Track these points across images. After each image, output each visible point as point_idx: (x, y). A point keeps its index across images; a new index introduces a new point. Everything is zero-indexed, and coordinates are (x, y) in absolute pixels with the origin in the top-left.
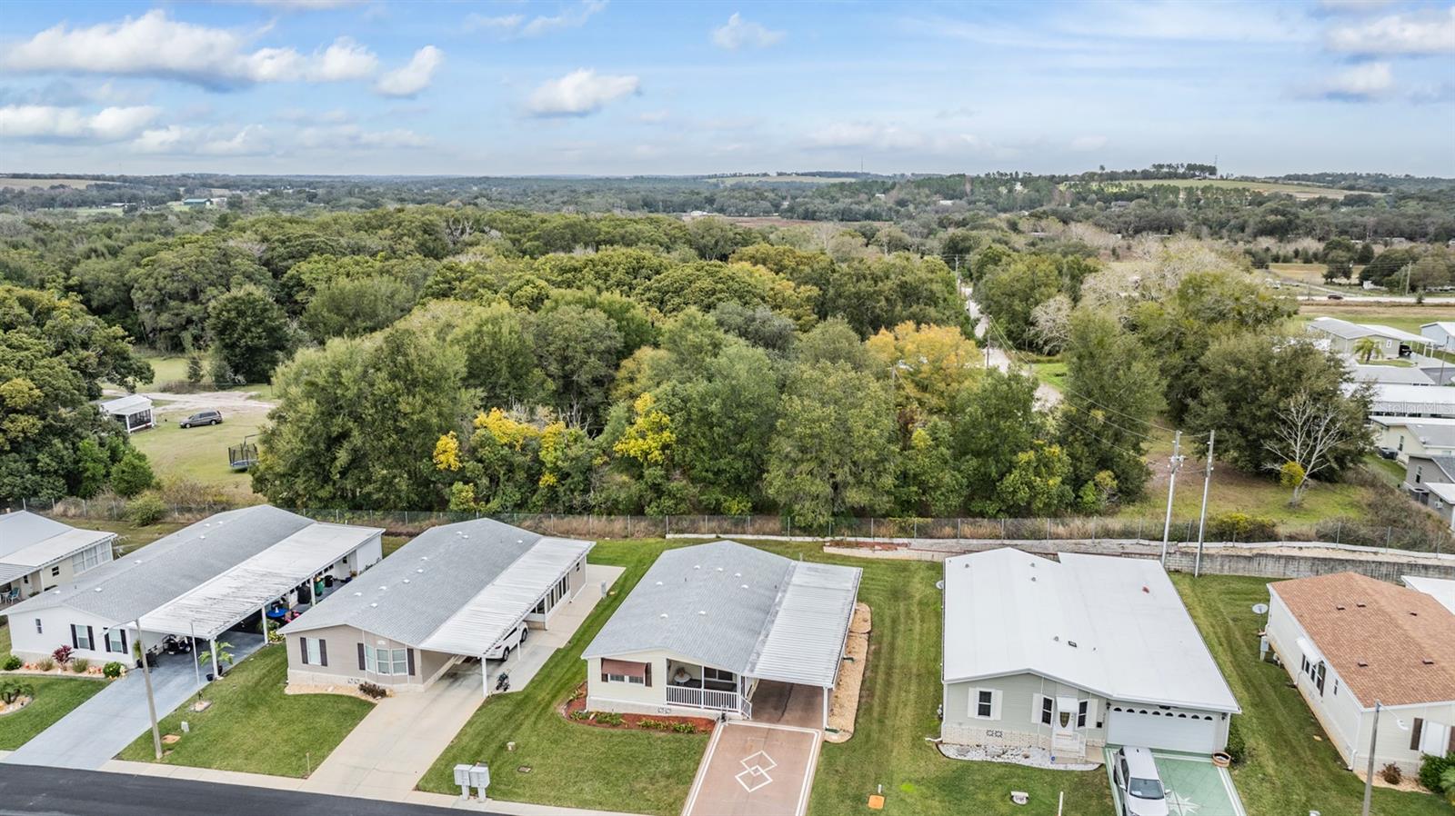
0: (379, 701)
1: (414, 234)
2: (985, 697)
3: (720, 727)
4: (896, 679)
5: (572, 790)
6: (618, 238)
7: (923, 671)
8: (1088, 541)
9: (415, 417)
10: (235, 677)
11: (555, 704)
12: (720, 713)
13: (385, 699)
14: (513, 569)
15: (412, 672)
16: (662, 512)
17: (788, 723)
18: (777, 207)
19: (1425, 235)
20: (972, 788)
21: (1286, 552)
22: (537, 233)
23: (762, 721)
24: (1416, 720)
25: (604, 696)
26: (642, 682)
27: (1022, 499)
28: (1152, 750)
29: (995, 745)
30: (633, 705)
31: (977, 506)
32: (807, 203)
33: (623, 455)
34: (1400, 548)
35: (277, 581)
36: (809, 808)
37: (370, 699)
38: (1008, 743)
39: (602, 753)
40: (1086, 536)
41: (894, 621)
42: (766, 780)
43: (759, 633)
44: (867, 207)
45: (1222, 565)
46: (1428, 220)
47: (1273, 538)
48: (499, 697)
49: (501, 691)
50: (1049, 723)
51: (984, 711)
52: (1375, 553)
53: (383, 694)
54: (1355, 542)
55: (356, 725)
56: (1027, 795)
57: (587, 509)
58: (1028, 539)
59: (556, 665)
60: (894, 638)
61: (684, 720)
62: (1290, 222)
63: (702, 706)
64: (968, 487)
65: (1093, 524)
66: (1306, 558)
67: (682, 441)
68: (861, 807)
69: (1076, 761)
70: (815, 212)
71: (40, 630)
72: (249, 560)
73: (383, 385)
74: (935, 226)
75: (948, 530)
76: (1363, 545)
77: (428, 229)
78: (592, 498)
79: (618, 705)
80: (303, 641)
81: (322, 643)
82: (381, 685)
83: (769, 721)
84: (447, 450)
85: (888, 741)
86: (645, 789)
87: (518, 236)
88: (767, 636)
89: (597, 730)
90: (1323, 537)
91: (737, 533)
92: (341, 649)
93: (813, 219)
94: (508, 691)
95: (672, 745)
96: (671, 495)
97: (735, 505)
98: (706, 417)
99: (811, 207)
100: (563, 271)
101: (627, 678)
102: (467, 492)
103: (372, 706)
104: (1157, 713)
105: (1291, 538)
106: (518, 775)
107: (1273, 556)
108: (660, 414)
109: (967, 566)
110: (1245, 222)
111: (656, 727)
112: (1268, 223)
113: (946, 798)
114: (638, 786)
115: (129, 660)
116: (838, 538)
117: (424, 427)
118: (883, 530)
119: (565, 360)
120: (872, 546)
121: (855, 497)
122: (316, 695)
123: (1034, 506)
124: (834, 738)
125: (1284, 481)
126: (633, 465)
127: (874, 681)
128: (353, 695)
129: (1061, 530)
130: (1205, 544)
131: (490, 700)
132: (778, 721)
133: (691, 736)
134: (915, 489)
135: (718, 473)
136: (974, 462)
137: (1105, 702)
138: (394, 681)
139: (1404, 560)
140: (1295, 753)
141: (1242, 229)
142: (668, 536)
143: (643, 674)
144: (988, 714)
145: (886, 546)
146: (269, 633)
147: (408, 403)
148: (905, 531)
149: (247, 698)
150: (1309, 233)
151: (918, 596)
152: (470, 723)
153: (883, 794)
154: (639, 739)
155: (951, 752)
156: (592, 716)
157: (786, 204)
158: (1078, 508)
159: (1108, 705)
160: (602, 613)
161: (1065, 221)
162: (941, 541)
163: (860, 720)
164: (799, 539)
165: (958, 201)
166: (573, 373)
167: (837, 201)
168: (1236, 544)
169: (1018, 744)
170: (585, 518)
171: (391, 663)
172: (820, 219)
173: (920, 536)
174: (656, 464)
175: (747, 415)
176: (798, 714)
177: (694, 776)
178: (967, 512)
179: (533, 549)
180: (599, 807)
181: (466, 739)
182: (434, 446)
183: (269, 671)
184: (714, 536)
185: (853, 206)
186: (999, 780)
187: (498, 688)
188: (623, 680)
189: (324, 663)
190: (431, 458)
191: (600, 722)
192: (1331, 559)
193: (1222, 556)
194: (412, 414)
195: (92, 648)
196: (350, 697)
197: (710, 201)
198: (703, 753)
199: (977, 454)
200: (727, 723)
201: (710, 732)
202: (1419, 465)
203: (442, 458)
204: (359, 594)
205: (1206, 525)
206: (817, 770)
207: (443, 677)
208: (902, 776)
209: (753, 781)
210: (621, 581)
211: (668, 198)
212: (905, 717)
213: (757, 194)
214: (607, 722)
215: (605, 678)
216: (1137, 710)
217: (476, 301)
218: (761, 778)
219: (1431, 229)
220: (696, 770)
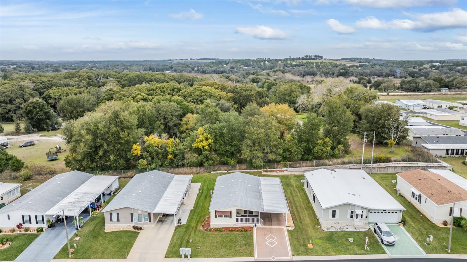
0: (139, 231)
1: (85, 80)
2: (334, 212)
3: (255, 229)
4: (299, 210)
5: (217, 252)
6: (153, 80)
7: (306, 207)
8: (339, 166)
9: (126, 139)
10: (85, 228)
11: (198, 227)
12: (254, 224)
13: (142, 230)
14: (170, 185)
15: (150, 221)
16: (209, 165)
17: (274, 225)
18: (193, 69)
19: (382, 75)
20: (336, 239)
21: (394, 165)
22: (126, 78)
23: (267, 226)
24: (451, 208)
25: (216, 223)
26: (228, 217)
27: (320, 154)
28: (385, 223)
29: (337, 226)
30: (226, 225)
31: (306, 157)
32: (203, 68)
33: (196, 148)
34: (423, 162)
35: (91, 195)
36: (292, 250)
37: (137, 231)
38: (341, 225)
39: (221, 240)
40: (338, 164)
41: (291, 193)
42: (275, 243)
43: (260, 199)
44: (222, 69)
45: (377, 170)
46: (383, 71)
47: (390, 161)
48: (179, 226)
49: (179, 224)
50: (353, 218)
51: (334, 216)
52: (417, 164)
53: (141, 229)
54: (412, 161)
55: (136, 239)
56: (353, 239)
57: (183, 166)
58: (322, 166)
59: (193, 215)
60: (293, 198)
61: (243, 228)
62: (347, 72)
63: (248, 223)
64: (303, 151)
65: (339, 161)
66: (400, 167)
67: (215, 142)
68: (307, 248)
69: (362, 228)
70: (206, 71)
71: (9, 219)
72: (77, 189)
73: (113, 129)
74: (245, 75)
75: (298, 165)
76: (414, 162)
77: (89, 78)
78: (185, 162)
79: (221, 225)
80: (111, 214)
81: (118, 214)
82: (140, 226)
83: (269, 225)
84: (137, 149)
85: (305, 228)
86: (240, 249)
87: (119, 80)
88: (262, 200)
89: (216, 233)
90: (404, 160)
91: (233, 170)
92: (125, 215)
93: (205, 73)
94: (181, 224)
95: (242, 235)
96: (212, 159)
97: (233, 162)
98: (222, 135)
99: (204, 70)
100: (149, 90)
101: (223, 216)
102: (145, 162)
103: (139, 233)
104: (382, 212)
105: (395, 161)
106: (197, 250)
107: (391, 167)
108: (207, 134)
109: (312, 175)
110: (334, 72)
111: (235, 231)
112: (341, 72)
113: (330, 243)
114: (237, 249)
115: (45, 226)
116: (265, 170)
117: (128, 142)
118: (279, 166)
119: (165, 118)
120: (276, 171)
121: (271, 157)
122: (117, 231)
123: (323, 156)
124: (290, 229)
125: (389, 145)
126: (199, 151)
127: (293, 211)
128: (130, 230)
129: (331, 163)
130: (373, 164)
131: (177, 228)
132: (272, 225)
133: (247, 232)
134: (288, 153)
135: (226, 152)
136: (305, 144)
137: (368, 210)
138: (144, 224)
139: (425, 165)
140: (418, 220)
141: (333, 74)
142: (211, 172)
143: (229, 214)
144: (335, 217)
145: (281, 171)
146: (91, 213)
147: (123, 134)
148: (285, 166)
149: (92, 235)
150: (352, 75)
151: (295, 186)
152: (174, 235)
153: (311, 243)
154: (230, 235)
155: (325, 229)
156: (213, 229)
157: (196, 69)
158: (334, 156)
159: (369, 211)
160: (200, 198)
161: (283, 72)
162: (296, 168)
163: (295, 223)
164: (253, 171)
165: (249, 67)
166: (168, 122)
167: (212, 67)
168: (380, 164)
169: (343, 225)
170: (183, 168)
171: (143, 218)
172: (208, 73)
173: (290, 167)
174: (207, 150)
175: (235, 133)
176: (276, 222)
177: (253, 244)
178: (302, 159)
179: (174, 179)
180: (227, 256)
181: (175, 240)
182: (132, 148)
183: (96, 225)
184: (226, 171)
185: (218, 69)
186: (343, 236)
187: (178, 223)
188: (222, 217)
189: (118, 220)
190: (130, 152)
191: (216, 231)
192: (407, 166)
193: (377, 167)
194: (125, 138)
195: (30, 223)
196: (130, 231)
197: (171, 68)
198: (253, 237)
199: (305, 142)
200: (257, 227)
201: (253, 230)
202: (416, 139)
203: (135, 152)
204: (126, 197)
205: (373, 159)
206: (289, 239)
207: (158, 221)
208: (314, 237)
209: (272, 243)
210: (202, 187)
211: (157, 67)
212: (307, 220)
213: (186, 65)
214: (219, 231)
215: (216, 217)
216: (377, 212)
217: (122, 101)
218: (274, 243)
219: (384, 74)
220: (253, 242)
